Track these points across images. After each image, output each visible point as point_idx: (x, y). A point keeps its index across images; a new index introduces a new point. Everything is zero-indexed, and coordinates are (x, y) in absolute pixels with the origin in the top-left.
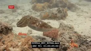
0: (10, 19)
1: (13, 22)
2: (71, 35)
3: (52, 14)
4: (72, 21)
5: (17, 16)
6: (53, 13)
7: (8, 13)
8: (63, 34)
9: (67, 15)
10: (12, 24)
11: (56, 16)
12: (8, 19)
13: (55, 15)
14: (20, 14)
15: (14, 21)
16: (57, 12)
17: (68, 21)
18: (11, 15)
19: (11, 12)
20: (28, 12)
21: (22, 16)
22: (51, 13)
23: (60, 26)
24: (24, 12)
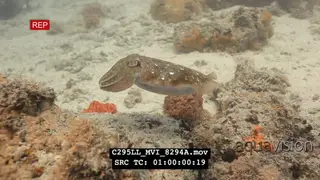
0: (78, 53)
1: (87, 62)
2: (260, 108)
3: (212, 32)
4: (286, 53)
5: (102, 41)
6: (217, 29)
7: (74, 33)
8: (232, 106)
9: (270, 35)
10: (83, 70)
11: (227, 37)
12: (71, 53)
13: (225, 34)
14: (109, 35)
15: (90, 59)
16: (233, 24)
17: (271, 56)
18: (81, 38)
19: (83, 29)
20: (138, 24)
21: (114, 41)
22: (211, 28)
23: (236, 76)
24: (124, 25)
